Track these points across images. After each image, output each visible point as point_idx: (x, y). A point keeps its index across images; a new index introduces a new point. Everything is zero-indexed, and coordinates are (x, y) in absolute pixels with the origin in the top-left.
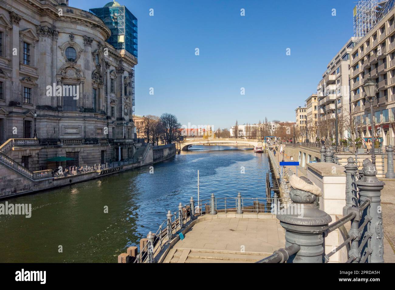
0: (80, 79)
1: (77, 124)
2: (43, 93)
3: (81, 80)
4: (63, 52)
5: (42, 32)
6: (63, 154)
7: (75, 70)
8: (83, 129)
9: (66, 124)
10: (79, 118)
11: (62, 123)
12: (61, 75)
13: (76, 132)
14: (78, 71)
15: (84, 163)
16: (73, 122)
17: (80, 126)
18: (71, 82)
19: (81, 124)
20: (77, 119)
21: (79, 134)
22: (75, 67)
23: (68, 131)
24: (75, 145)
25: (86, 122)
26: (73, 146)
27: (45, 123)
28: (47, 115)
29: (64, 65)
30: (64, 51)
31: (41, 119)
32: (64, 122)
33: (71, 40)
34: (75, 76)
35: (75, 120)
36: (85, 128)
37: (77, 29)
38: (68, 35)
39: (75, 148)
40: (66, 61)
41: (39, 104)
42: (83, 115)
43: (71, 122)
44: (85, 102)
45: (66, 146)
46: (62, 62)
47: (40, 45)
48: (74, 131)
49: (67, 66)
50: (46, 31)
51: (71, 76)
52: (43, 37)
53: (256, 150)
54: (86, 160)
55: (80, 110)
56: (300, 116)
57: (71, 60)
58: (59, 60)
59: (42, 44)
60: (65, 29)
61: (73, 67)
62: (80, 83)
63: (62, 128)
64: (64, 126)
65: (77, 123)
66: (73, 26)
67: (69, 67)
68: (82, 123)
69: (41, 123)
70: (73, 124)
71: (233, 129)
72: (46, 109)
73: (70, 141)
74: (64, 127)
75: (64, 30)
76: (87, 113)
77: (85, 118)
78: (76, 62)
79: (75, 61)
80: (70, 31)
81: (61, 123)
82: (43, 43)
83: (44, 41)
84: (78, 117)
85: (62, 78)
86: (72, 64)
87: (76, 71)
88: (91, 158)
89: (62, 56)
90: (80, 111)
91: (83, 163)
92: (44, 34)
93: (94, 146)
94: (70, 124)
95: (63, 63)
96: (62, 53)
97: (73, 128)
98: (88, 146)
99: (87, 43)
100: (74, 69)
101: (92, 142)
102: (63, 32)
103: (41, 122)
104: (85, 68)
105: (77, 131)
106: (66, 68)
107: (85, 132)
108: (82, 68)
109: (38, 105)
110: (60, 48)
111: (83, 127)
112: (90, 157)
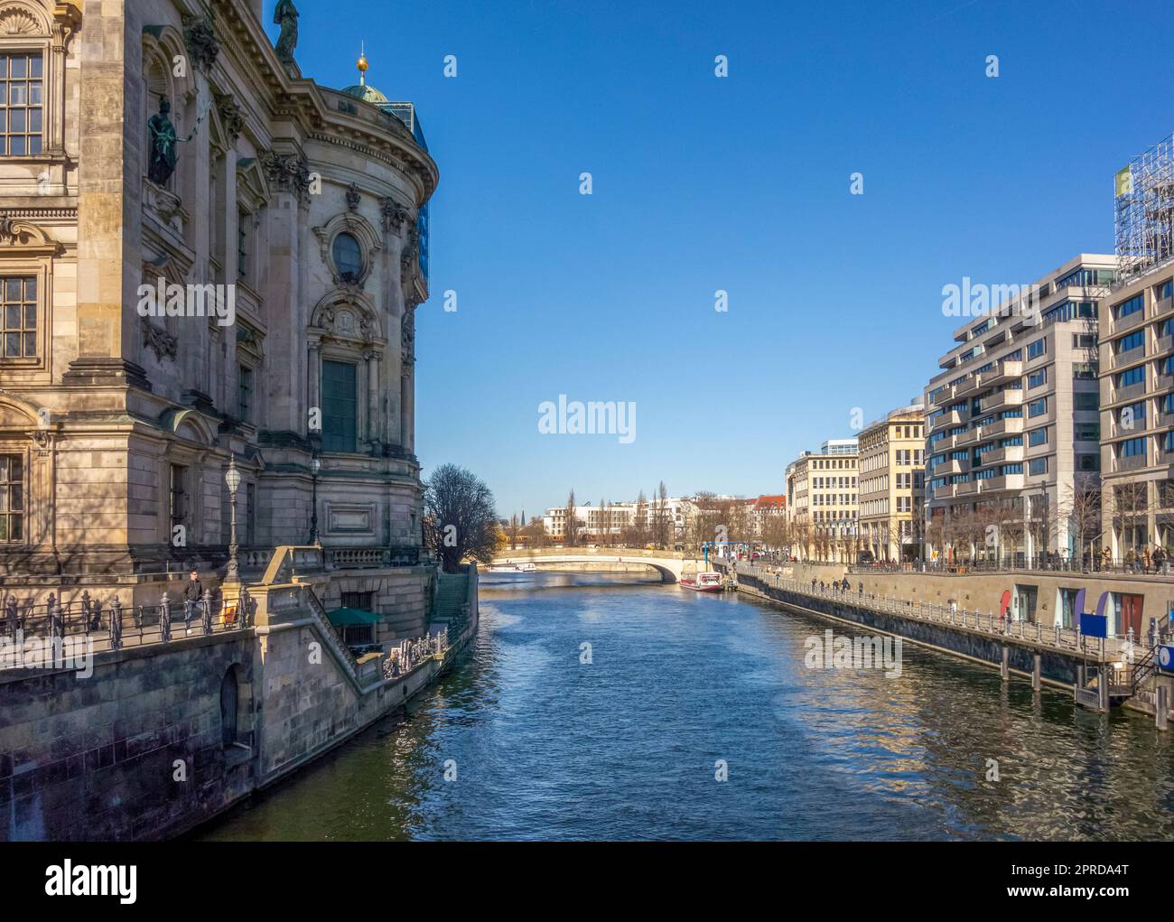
0: (372, 345)
1: (367, 498)
2: (280, 388)
3: (376, 348)
4: (325, 247)
5: (278, 175)
6: (334, 599)
7: (358, 312)
8: (380, 514)
9: (335, 497)
10: (371, 478)
11: (325, 492)
12: (321, 327)
13: (363, 523)
14: (367, 316)
15: (390, 630)
16: (357, 489)
17: (373, 505)
18: (343, 352)
19: (377, 498)
20: (367, 481)
21: (371, 531)
22: (360, 303)
23: (340, 522)
24: (365, 568)
25: (392, 490)
26: (362, 573)
27: (292, 493)
28: (294, 464)
29: (329, 293)
30: (329, 245)
31: (276, 479)
32: (329, 492)
33: (351, 208)
34: (358, 333)
35: (361, 484)
36: (387, 510)
37: (367, 171)
38: (343, 192)
39: (366, 577)
40: (334, 281)
41: (265, 426)
42: (379, 467)
43: (350, 489)
44: (385, 425)
45: (343, 573)
46: (322, 283)
47: (269, 220)
48: (356, 520)
49: (337, 298)
50: (293, 172)
51: (346, 333)
52: (280, 194)
53: (702, 584)
54: (394, 618)
55: (370, 449)
56: (815, 480)
57: (351, 277)
58: (315, 275)
59: (277, 218)
60: (334, 171)
61: (354, 304)
62: (372, 357)
63: (323, 510)
64: (328, 504)
65: (366, 493)
66: (356, 161)
67: (343, 301)
68: (378, 494)
69: (277, 494)
70: (356, 498)
71: (554, 518)
72: (292, 446)
73: (350, 554)
74: (332, 507)
75: (331, 172)
76: (392, 460)
77: (391, 477)
78: (362, 287)
79: (360, 282)
80: (346, 177)
81: (321, 492)
82: (279, 213)
83: (281, 205)
84: (368, 473)
85: (323, 339)
86: (352, 292)
87: (361, 317)
88: (405, 613)
89: (323, 261)
90: (372, 454)
91: (386, 629)
92: (286, 181)
93: (413, 573)
94: (345, 497)
95: (326, 285)
96: (321, 251)
97: (355, 510)
98: (400, 570)
99: (392, 223)
100: (356, 309)
101: (406, 559)
102: (328, 178)
103: (273, 488)
104: (387, 309)
105: (364, 520)
106: (336, 303)
107: (387, 524)
108: (378, 307)
109: (264, 428)
110: (317, 235)
111: (380, 508)
112: (403, 608)
